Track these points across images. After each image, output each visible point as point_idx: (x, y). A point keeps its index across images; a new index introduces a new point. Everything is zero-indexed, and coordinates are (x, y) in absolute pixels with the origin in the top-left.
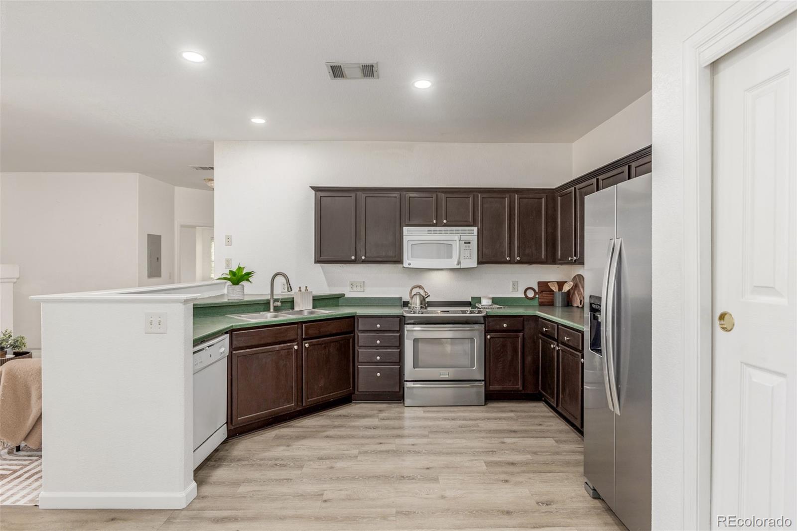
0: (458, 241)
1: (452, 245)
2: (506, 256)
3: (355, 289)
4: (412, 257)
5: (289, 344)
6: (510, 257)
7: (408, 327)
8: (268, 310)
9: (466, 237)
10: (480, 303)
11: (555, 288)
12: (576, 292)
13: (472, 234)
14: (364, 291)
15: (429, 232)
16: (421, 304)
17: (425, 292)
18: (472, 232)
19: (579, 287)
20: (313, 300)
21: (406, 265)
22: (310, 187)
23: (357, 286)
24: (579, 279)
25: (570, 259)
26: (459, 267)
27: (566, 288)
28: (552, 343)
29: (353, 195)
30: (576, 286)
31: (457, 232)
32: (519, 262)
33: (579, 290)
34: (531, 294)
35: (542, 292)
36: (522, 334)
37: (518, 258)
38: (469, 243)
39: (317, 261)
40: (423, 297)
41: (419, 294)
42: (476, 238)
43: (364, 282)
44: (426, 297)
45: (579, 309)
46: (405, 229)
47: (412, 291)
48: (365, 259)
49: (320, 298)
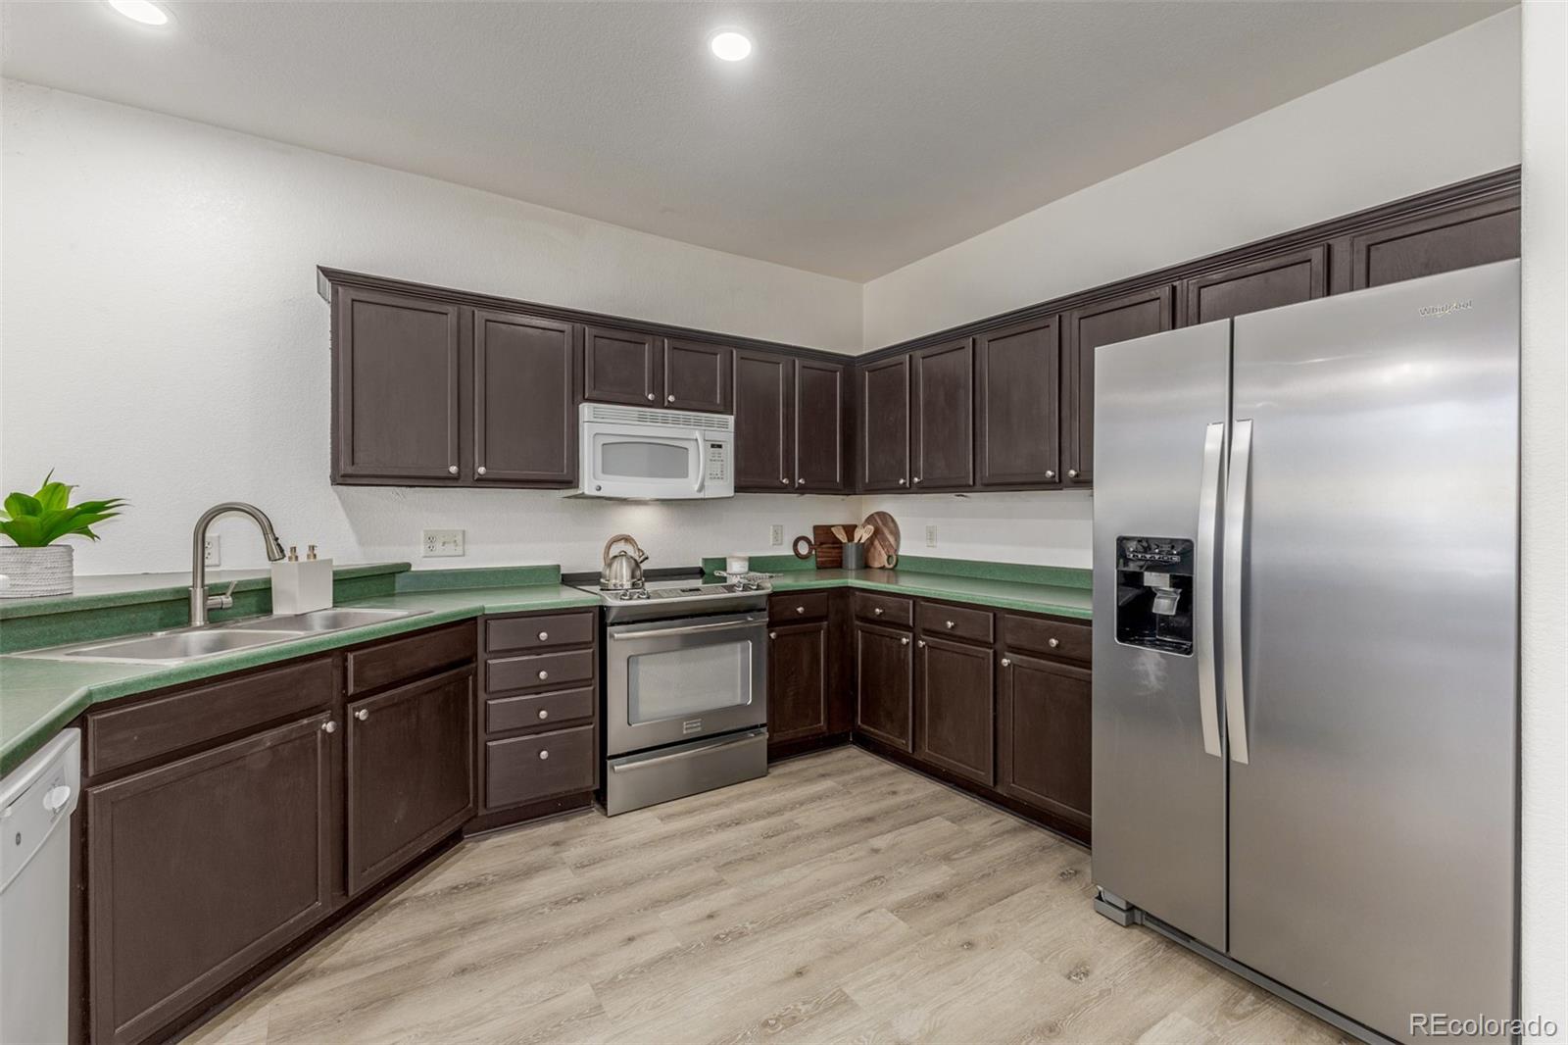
0: (700, 442)
1: (686, 449)
2: (781, 476)
3: (438, 546)
4: (603, 472)
5: (305, 721)
6: (786, 478)
7: (617, 634)
9: (715, 435)
10: (725, 570)
11: (842, 537)
12: (876, 543)
13: (724, 427)
14: (464, 555)
15: (642, 419)
16: (633, 577)
17: (638, 550)
18: (725, 425)
19: (883, 534)
20: (334, 581)
21: (585, 490)
22: (318, 267)
23: (444, 544)
24: (882, 521)
25: (902, 481)
26: (701, 495)
27: (863, 534)
28: (903, 636)
29: (451, 310)
30: (877, 532)
31: (698, 423)
32: (802, 490)
33: (885, 539)
34: (804, 549)
35: (822, 544)
36: (826, 623)
37: (800, 481)
38: (720, 446)
39: (341, 478)
40: (635, 560)
41: (627, 554)
42: (732, 436)
43: (464, 532)
44: (641, 560)
46: (584, 408)
47: (609, 548)
48: (486, 473)
49: (347, 577)
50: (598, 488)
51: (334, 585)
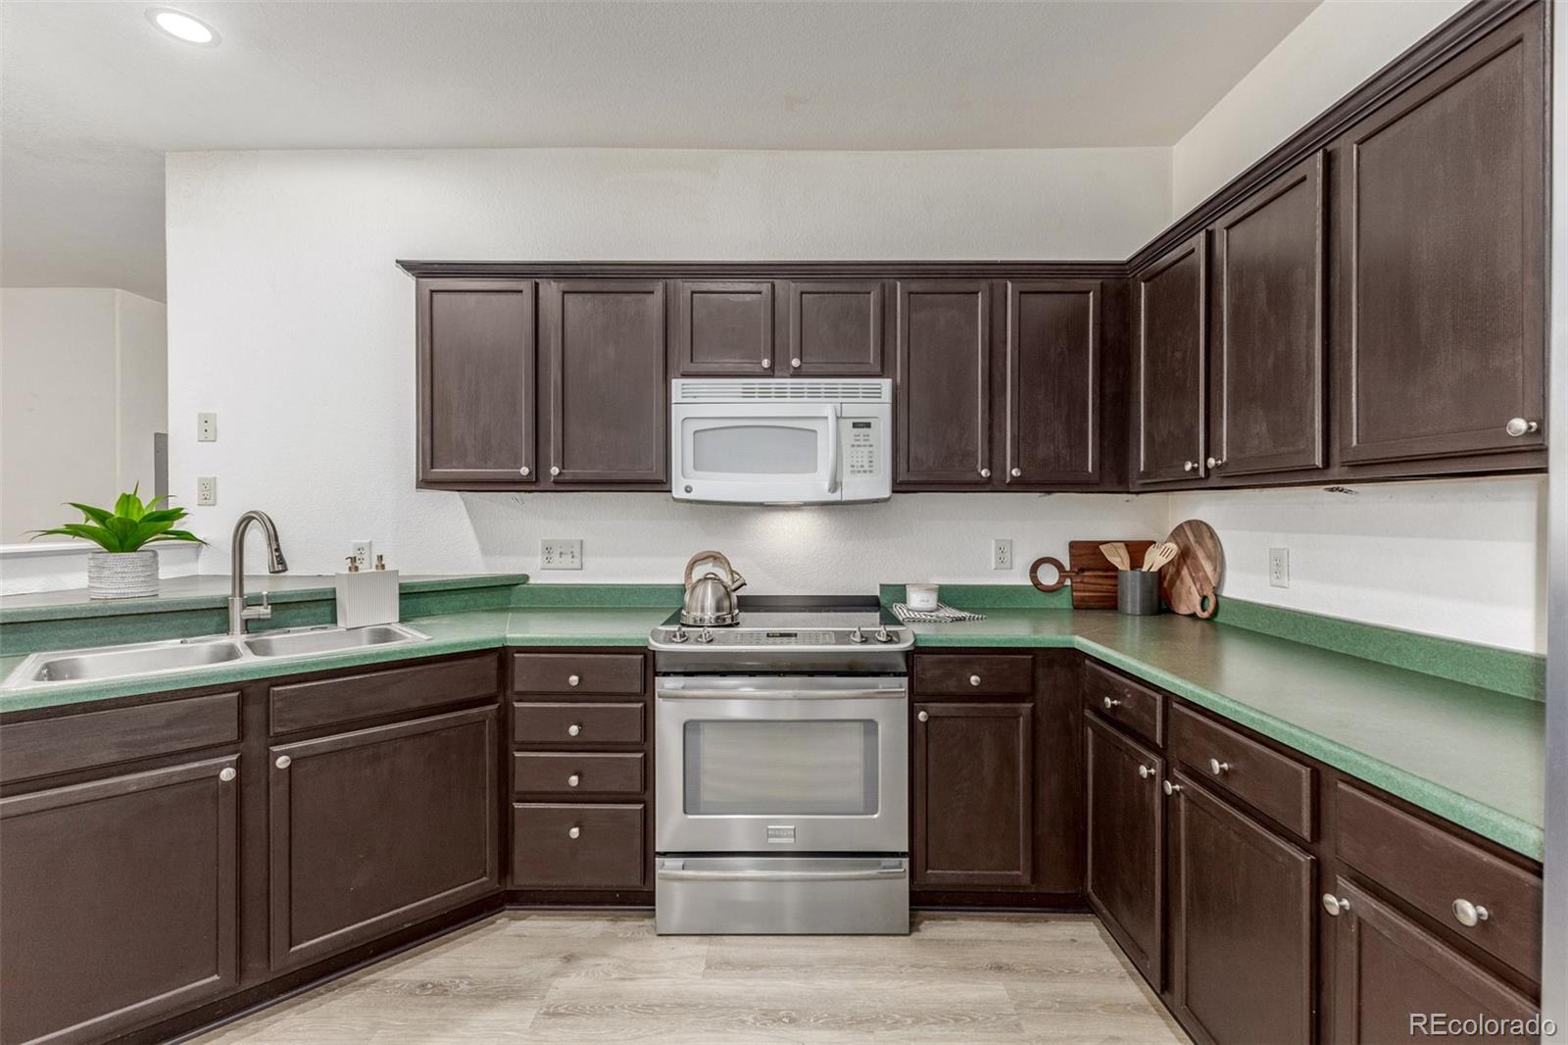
0: (831, 421)
1: (815, 431)
2: (979, 466)
3: (556, 558)
4: (695, 468)
6: (990, 469)
7: (665, 684)
8: (224, 628)
9: (857, 409)
10: (904, 604)
11: (1120, 560)
12: (1185, 572)
13: (874, 400)
14: (580, 569)
15: (748, 394)
16: (718, 608)
17: (732, 572)
18: (876, 393)
19: (1195, 558)
20: (401, 594)
21: (678, 492)
22: (397, 262)
23: (561, 553)
24: (1195, 536)
25: (1188, 466)
26: (836, 497)
27: (1155, 560)
28: (1143, 760)
29: (526, 285)
30: (1185, 555)
31: (831, 394)
32: (1021, 485)
33: (1198, 568)
34: (1049, 577)
35: (1082, 570)
36: (1030, 705)
37: (1014, 472)
38: (868, 425)
39: (426, 483)
40: (725, 588)
41: (716, 579)
42: (887, 409)
43: (582, 541)
44: (733, 587)
45: (1199, 624)
46: (677, 384)
47: (692, 569)
48: (560, 474)
49: (441, 589)
50: (688, 490)
51: (400, 599)
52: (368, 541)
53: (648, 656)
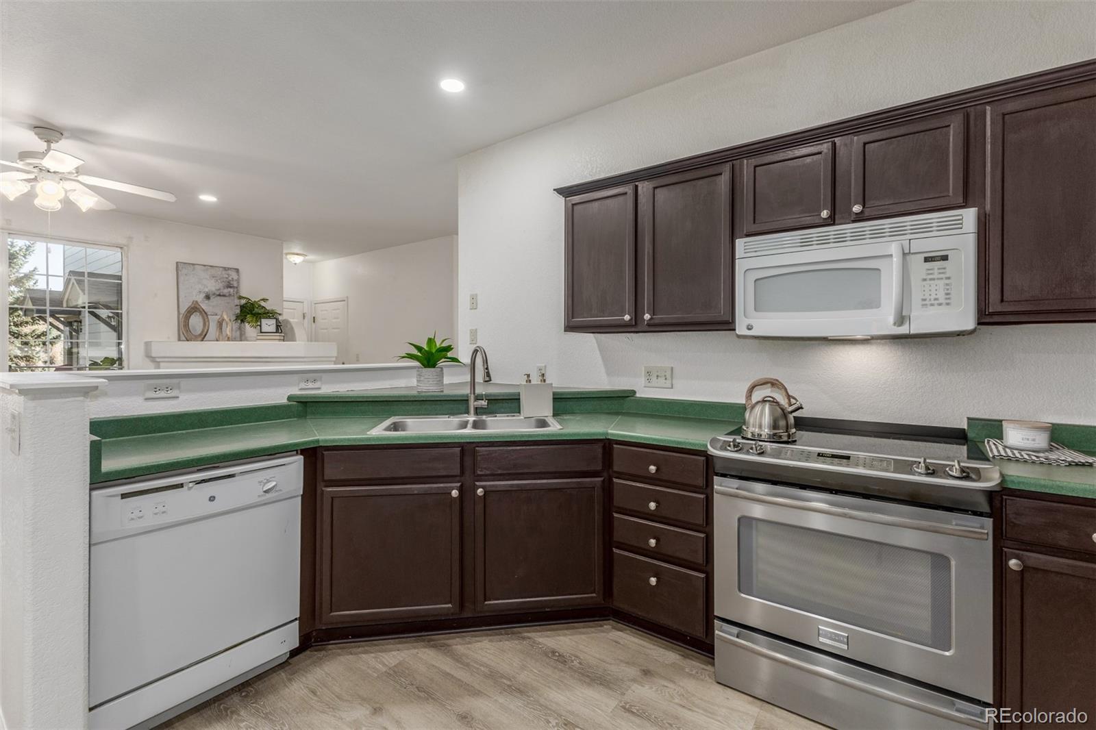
0: (896, 260)
1: (878, 270)
3: (654, 379)
4: (756, 310)
5: (442, 485)
7: (722, 484)
9: (934, 244)
10: (1001, 438)
13: (953, 229)
14: (672, 388)
15: (805, 243)
17: (789, 397)
21: (741, 329)
22: (554, 190)
23: (657, 376)
26: (903, 330)
29: (628, 189)
31: (898, 233)
38: (945, 258)
39: (570, 327)
40: (783, 410)
41: (774, 402)
42: (971, 239)
43: (672, 368)
44: (790, 409)
46: (740, 243)
47: (752, 391)
48: (651, 319)
49: (579, 396)
50: (750, 328)
52: (543, 365)
53: (709, 459)
